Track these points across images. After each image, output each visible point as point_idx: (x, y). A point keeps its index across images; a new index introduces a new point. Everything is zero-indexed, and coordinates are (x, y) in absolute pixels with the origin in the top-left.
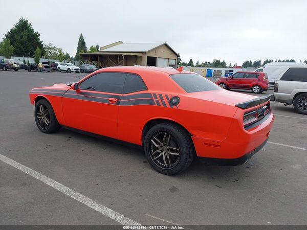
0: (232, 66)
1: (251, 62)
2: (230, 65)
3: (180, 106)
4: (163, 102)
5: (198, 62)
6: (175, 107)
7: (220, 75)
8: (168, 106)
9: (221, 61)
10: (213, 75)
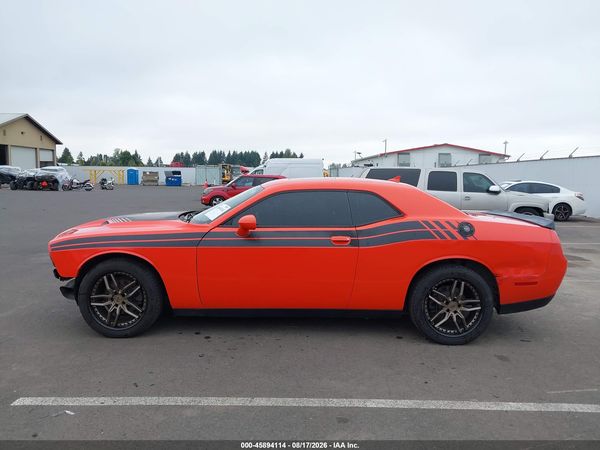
0: (154, 162)
1: (188, 155)
2: (150, 161)
3: (479, 235)
4: (448, 233)
5: (81, 155)
6: (470, 238)
7: (156, 181)
8: (459, 237)
9: (133, 153)
10: (140, 180)
